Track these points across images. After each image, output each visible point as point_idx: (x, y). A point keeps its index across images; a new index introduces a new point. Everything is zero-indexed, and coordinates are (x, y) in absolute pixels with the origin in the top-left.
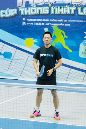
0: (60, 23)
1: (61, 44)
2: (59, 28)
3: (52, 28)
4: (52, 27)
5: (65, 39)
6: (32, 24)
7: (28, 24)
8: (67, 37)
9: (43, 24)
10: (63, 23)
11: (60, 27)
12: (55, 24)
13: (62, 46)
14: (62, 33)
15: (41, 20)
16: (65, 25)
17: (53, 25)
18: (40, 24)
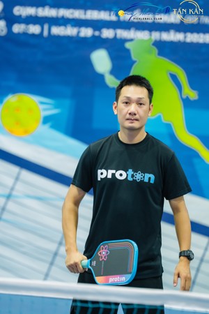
0: (166, 27)
1: (169, 126)
2: (159, 54)
3: (128, 51)
4: (128, 45)
5: (187, 103)
6: (34, 29)
7: (17, 28)
8: (193, 95)
9: (87, 32)
10: (180, 27)
11: (163, 48)
12: (142, 36)
13: (173, 136)
14: (174, 78)
15: (78, 14)
16: (188, 40)
17: (131, 40)
18: (70, 31)
